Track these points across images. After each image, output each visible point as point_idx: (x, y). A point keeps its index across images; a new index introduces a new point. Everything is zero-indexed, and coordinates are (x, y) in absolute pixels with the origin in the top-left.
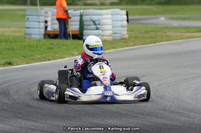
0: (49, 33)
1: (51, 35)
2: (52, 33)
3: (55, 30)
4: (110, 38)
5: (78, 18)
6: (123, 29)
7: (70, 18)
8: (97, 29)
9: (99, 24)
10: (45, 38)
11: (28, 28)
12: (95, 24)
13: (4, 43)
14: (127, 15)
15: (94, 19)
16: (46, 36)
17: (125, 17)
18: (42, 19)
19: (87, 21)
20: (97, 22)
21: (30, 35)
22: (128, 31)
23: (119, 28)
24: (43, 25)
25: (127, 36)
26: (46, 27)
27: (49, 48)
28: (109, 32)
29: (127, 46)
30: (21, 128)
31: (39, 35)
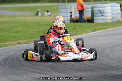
0: (73, 19)
1: (75, 21)
2: (75, 19)
3: (76, 17)
4: (110, 21)
5: (90, 10)
6: (118, 15)
8: (102, 16)
9: (103, 13)
10: (70, 22)
12: (101, 13)
13: (46, 26)
14: (121, 6)
15: (100, 10)
16: (71, 21)
17: (119, 8)
18: (69, 11)
19: (96, 11)
20: (102, 12)
22: (121, 16)
23: (116, 15)
24: (69, 14)
25: (121, 20)
26: (71, 16)
27: (73, 28)
28: (110, 18)
29: (121, 26)
31: (67, 20)
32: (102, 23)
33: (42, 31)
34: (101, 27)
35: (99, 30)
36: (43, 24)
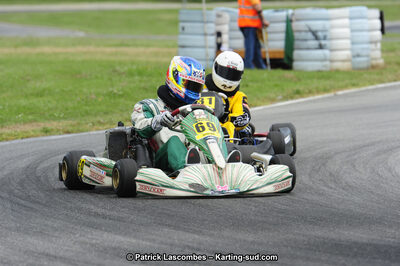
4: (346, 66)
5: (282, 26)
6: (373, 46)
7: (266, 26)
8: (321, 47)
9: (325, 38)
11: (183, 47)
12: (317, 38)
13: (137, 78)
14: (382, 18)
15: (314, 28)
17: (378, 23)
18: (212, 28)
19: (300, 31)
20: (320, 34)
22: (382, 51)
23: (365, 46)
24: (212, 40)
25: (381, 62)
26: (219, 46)
28: (346, 54)
29: (382, 82)
30: (171, 245)
31: (205, 60)
32: (320, 71)
33: (121, 93)
34: (315, 83)
35: (310, 92)
36: (126, 68)
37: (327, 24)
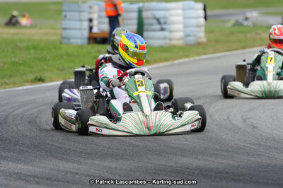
0: (95, 36)
1: (99, 40)
2: (98, 36)
3: (103, 32)
4: (180, 43)
5: (135, 15)
6: (198, 29)
8: (163, 29)
9: (165, 23)
10: (89, 43)
11: (65, 29)
12: (159, 23)
13: (32, 51)
14: (205, 9)
15: (158, 16)
16: (91, 41)
17: (202, 13)
18: (86, 16)
19: (148, 18)
20: (162, 21)
21: (69, 39)
22: (206, 32)
23: (193, 29)
24: (86, 25)
25: (204, 40)
26: (91, 28)
27: (95, 57)
28: (180, 34)
29: (205, 54)
30: (58, 171)
31: (81, 38)
32: (161, 47)
33: (21, 62)
34: (159, 55)
35: (155, 61)
36: (24, 44)
37: (167, 13)
